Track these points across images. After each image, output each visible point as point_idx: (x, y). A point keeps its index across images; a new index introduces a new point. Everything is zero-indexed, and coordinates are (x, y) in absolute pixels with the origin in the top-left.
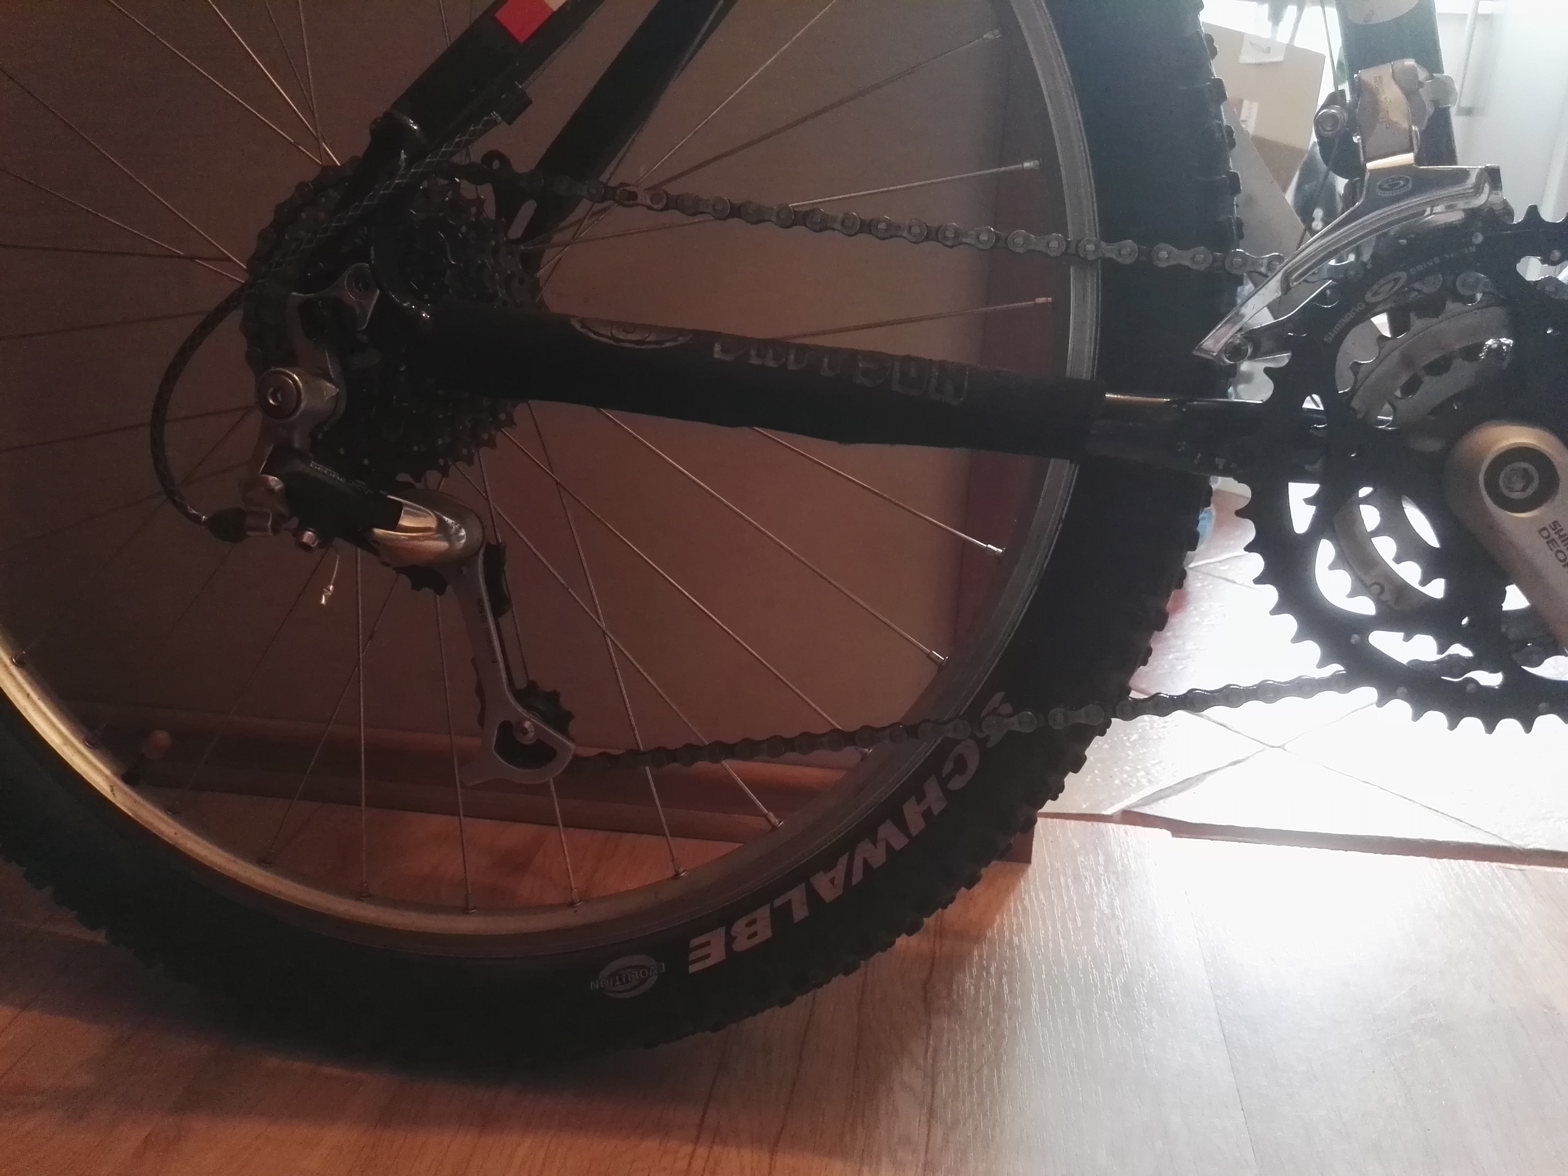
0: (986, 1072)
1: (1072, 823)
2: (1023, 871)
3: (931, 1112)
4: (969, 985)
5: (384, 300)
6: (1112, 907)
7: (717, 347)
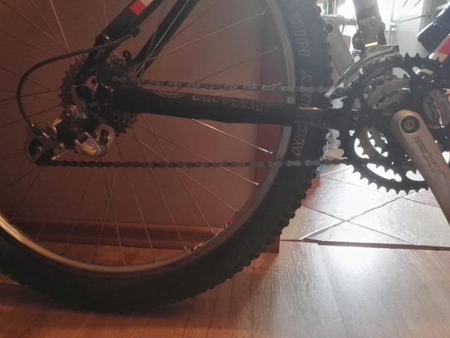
0: (268, 309)
1: (290, 242)
2: (277, 256)
3: (252, 321)
4: (262, 286)
5: (99, 86)
6: (302, 264)
7: (194, 97)
